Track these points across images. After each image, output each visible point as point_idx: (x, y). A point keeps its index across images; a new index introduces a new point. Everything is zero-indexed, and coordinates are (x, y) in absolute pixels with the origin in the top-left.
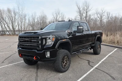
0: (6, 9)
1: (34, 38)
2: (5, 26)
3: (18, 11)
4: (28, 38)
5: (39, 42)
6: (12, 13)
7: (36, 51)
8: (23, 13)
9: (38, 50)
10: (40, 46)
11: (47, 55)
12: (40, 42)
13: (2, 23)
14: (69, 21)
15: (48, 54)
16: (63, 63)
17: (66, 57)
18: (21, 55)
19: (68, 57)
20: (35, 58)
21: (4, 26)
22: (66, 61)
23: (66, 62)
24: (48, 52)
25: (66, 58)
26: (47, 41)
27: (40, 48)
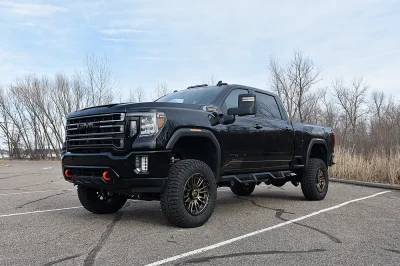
0: (52, 78)
1: (106, 118)
2: (45, 131)
3: (87, 84)
4: (91, 120)
5: (118, 129)
6: (71, 91)
7: (109, 155)
8: (104, 91)
9: (115, 154)
10: (122, 142)
11: (140, 167)
12: (122, 129)
13: (37, 120)
14: (220, 84)
15: (143, 163)
16: (192, 198)
17: (200, 182)
18: (68, 173)
19: (206, 182)
20: (106, 176)
21: (42, 131)
22: (202, 195)
23: (199, 198)
24: (143, 160)
25: (201, 186)
26: (143, 127)
27: (122, 147)
